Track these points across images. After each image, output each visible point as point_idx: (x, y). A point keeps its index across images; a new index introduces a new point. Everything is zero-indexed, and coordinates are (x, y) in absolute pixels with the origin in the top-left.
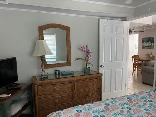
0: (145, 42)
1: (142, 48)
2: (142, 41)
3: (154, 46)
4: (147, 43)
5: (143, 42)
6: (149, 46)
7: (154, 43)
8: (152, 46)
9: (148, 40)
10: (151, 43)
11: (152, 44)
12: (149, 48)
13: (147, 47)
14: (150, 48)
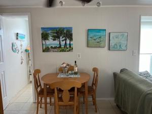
0: (50, 38)
1: (44, 51)
2: (42, 34)
3: (73, 46)
4: (54, 40)
5: (45, 37)
6: (60, 47)
7: (71, 39)
8: (68, 46)
9: (57, 33)
10: (66, 40)
11: (68, 42)
12: (61, 51)
13: (55, 48)
14: (63, 51)
